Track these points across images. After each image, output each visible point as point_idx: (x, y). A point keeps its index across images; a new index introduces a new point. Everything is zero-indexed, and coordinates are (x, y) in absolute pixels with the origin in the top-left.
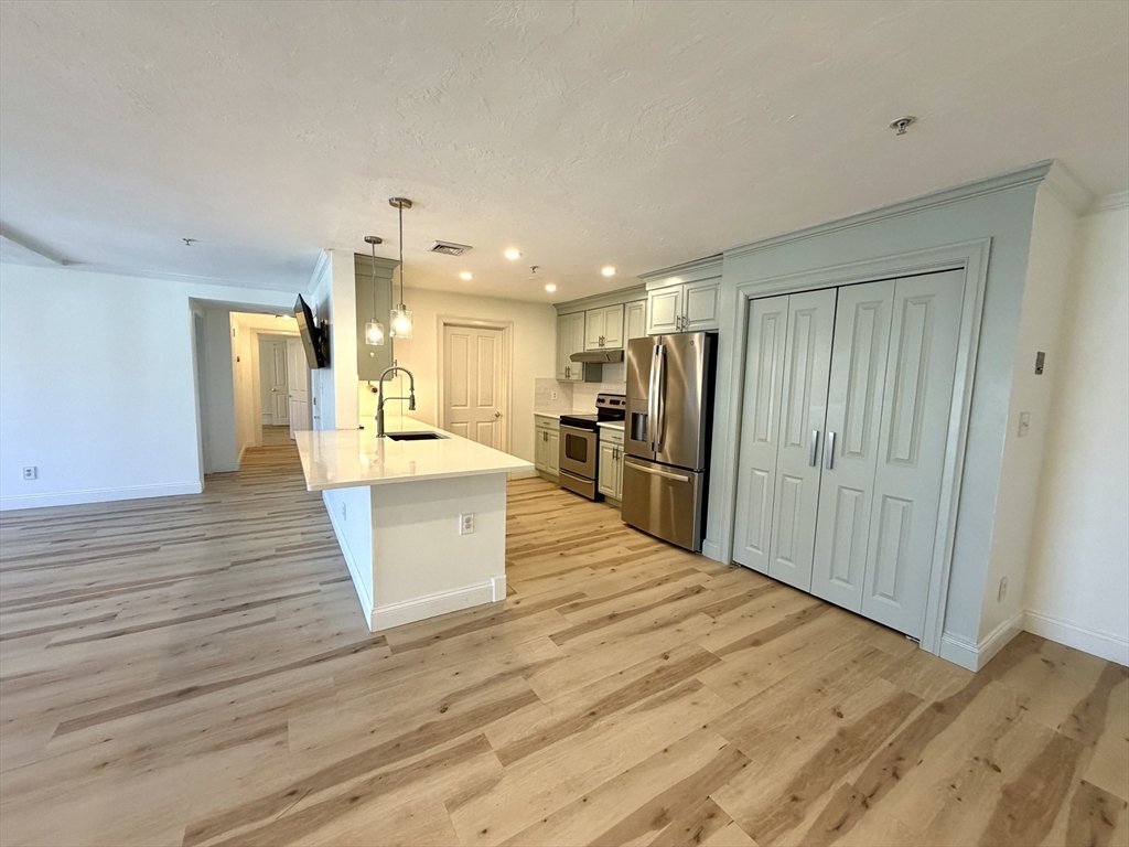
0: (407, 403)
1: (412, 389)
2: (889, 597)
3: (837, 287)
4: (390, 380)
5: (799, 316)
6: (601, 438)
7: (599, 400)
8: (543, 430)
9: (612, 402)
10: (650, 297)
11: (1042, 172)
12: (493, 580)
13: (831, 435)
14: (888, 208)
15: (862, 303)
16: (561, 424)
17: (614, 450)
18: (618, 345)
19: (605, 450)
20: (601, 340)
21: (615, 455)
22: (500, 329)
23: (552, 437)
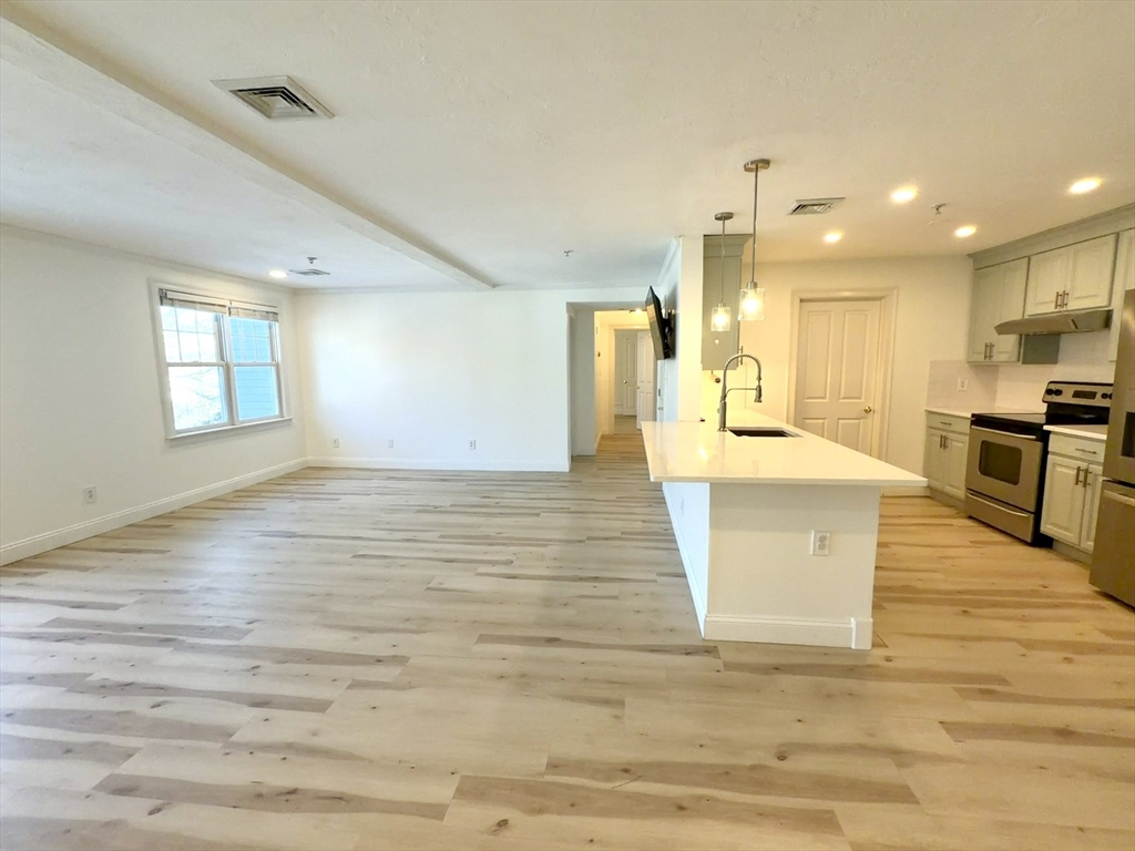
0: (753, 394)
1: (759, 379)
4: (736, 369)
6: (1051, 449)
7: (1049, 392)
8: (943, 433)
9: (1080, 394)
12: (854, 621)
16: (973, 423)
17: (1079, 469)
18: (1099, 302)
19: (1059, 469)
20: (1062, 297)
21: (1081, 478)
22: (879, 299)
23: (955, 443)
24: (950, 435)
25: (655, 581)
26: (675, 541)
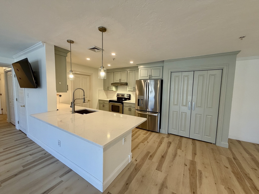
0: (83, 100)
1: (84, 95)
2: (208, 136)
3: (194, 71)
4: (66, 92)
5: (184, 77)
6: (124, 105)
7: (117, 95)
8: (103, 104)
9: (122, 96)
10: (140, 69)
11: (237, 53)
12: (129, 156)
13: (194, 103)
14: (207, 55)
15: (200, 75)
16: (109, 102)
17: (129, 108)
18: (126, 81)
19: (125, 109)
20: (120, 80)
21: (129, 110)
22: (89, 76)
23: (105, 106)
24: (104, 104)
25: (62, 181)
26: (53, 157)
